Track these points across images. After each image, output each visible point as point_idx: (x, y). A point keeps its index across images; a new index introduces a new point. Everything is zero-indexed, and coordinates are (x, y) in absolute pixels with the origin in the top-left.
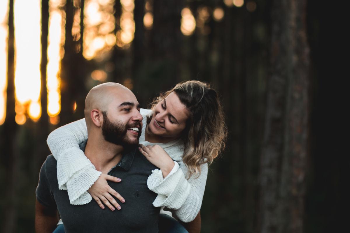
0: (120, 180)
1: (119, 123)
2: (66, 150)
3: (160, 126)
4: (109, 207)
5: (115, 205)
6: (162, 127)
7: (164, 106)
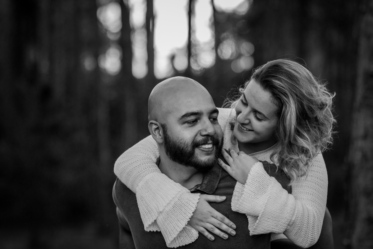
0: (224, 198)
1: (181, 141)
2: (145, 177)
3: (246, 130)
4: (219, 236)
5: (226, 231)
6: (250, 130)
7: (244, 101)
